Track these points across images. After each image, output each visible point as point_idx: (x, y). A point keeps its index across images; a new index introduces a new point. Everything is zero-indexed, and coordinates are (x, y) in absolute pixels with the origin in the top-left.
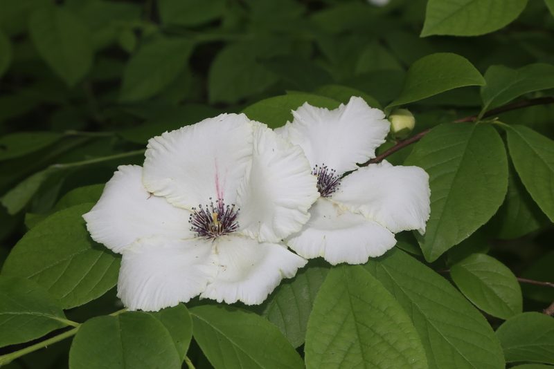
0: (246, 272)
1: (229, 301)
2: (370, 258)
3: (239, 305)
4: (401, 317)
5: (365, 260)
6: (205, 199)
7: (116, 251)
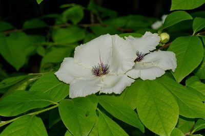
0: (114, 85)
1: (110, 93)
2: (157, 78)
3: (113, 94)
4: (168, 94)
5: (155, 78)
6: (96, 64)
7: (67, 83)
